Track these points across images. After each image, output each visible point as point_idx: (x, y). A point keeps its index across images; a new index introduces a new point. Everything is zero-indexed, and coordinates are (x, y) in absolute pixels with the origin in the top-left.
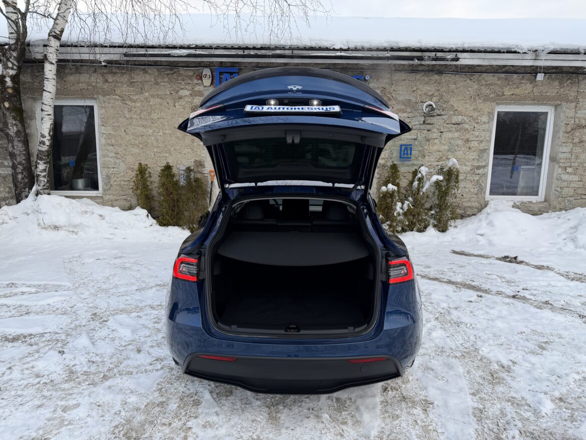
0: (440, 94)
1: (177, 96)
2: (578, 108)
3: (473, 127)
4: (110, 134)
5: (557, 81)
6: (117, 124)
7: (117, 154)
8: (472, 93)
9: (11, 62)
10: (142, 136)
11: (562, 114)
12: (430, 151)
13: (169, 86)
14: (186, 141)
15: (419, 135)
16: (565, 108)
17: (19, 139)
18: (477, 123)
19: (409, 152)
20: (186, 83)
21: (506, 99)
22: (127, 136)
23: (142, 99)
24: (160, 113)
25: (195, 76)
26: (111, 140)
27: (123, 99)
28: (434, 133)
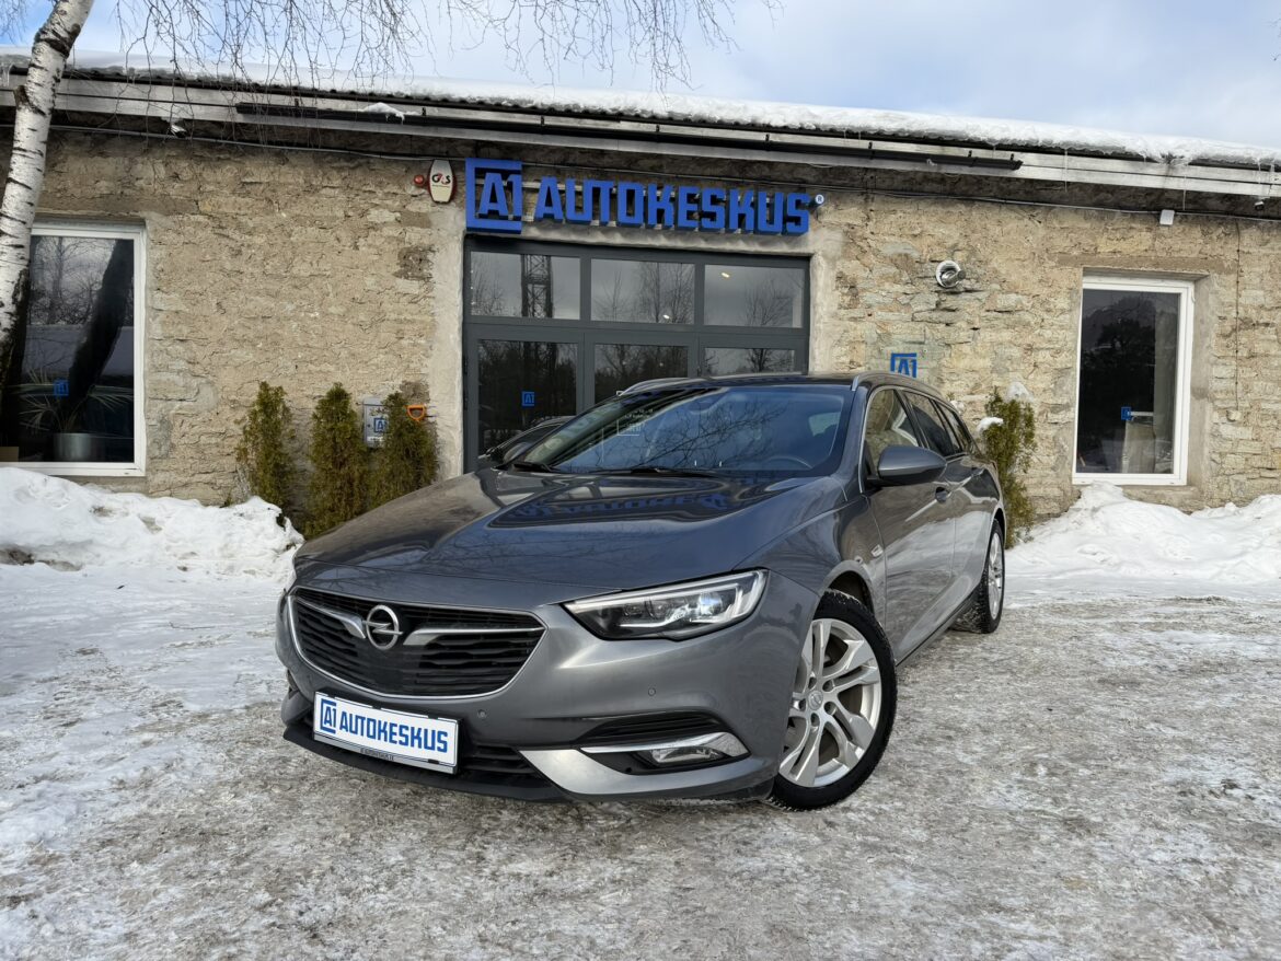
0: (969, 246)
1: (361, 222)
2: (1240, 286)
3: (1039, 320)
4: (177, 312)
5: (1199, 228)
7: (193, 363)
8: (1035, 245)
10: (264, 318)
11: (1211, 297)
12: (952, 370)
13: (342, 197)
14: (383, 335)
15: (928, 335)
16: (1216, 286)
18: (1048, 311)
19: (910, 368)
20: (386, 194)
21: (1103, 261)
22: (224, 318)
23: (272, 228)
24: (318, 262)
25: (412, 177)
26: (180, 327)
27: (219, 224)
28: (961, 331)
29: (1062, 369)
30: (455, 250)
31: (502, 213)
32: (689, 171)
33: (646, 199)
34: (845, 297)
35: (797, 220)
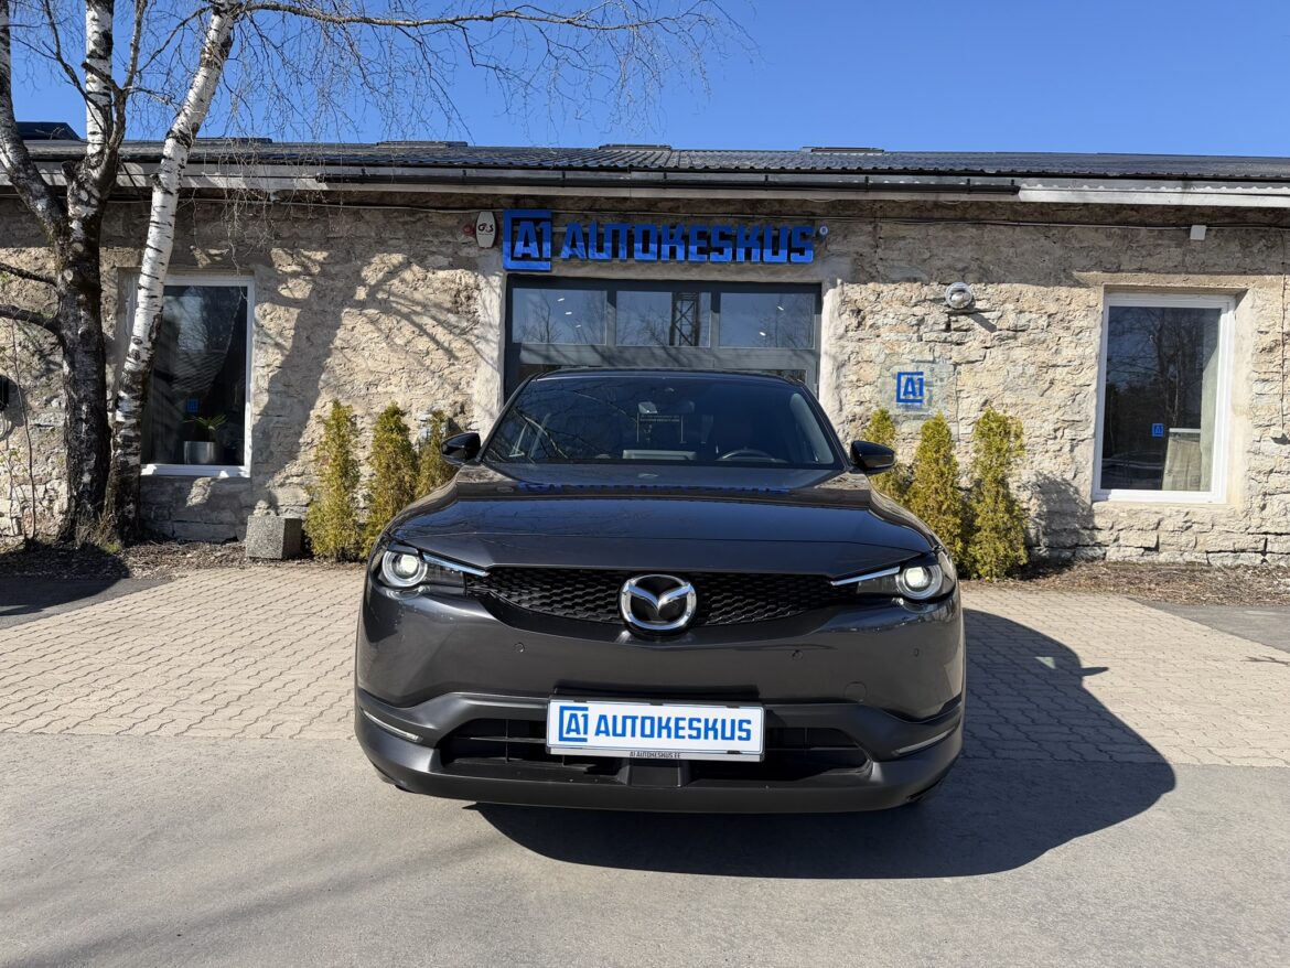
0: (980, 267)
1: (421, 267)
3: (1056, 339)
5: (1237, 242)
7: (288, 385)
8: (1051, 266)
9: (86, 190)
13: (406, 246)
15: (937, 354)
16: (1259, 302)
17: (85, 349)
18: (1068, 328)
19: (917, 386)
20: (441, 242)
21: (1126, 278)
22: (311, 349)
23: (349, 274)
25: (461, 227)
26: (278, 356)
28: (973, 348)
29: (1081, 386)
30: (498, 289)
31: (533, 256)
32: (703, 210)
33: (660, 238)
34: (853, 320)
35: (801, 251)
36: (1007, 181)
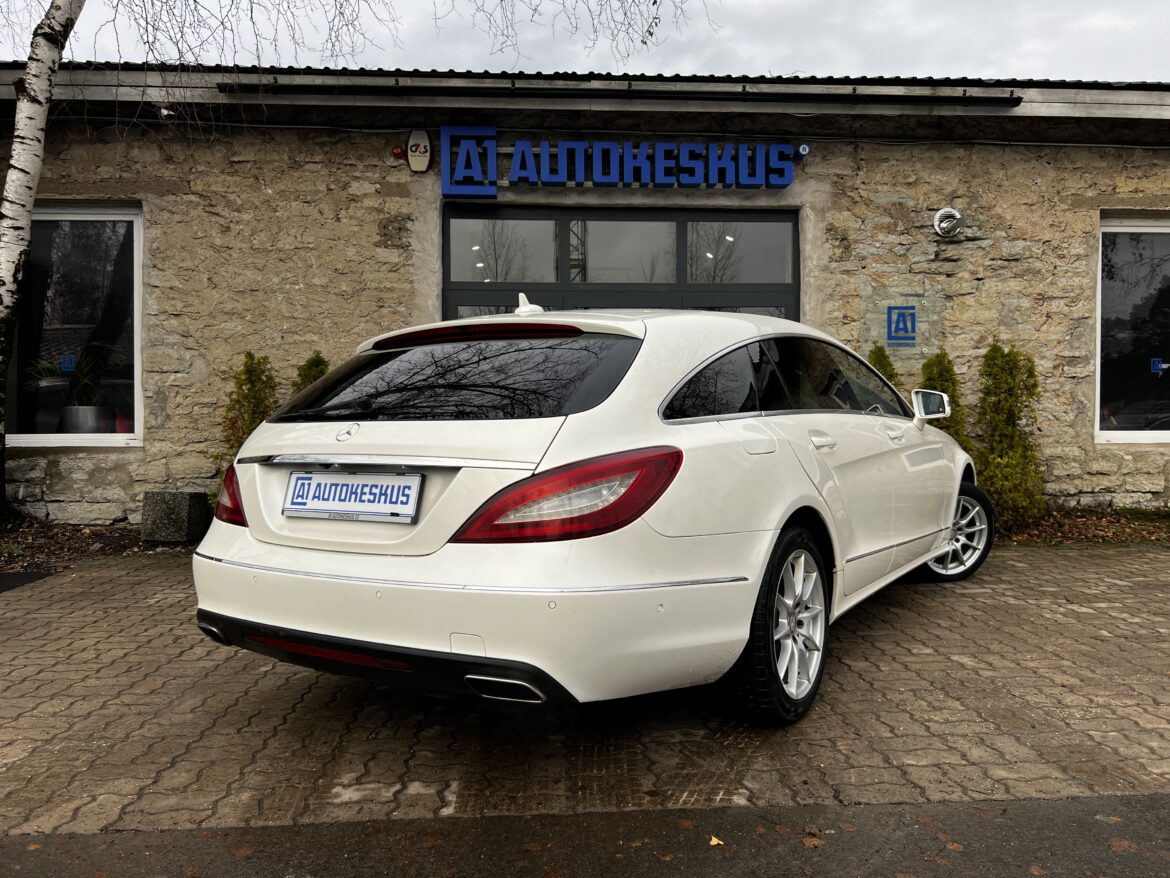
0: (970, 192)
1: (343, 195)
3: (1052, 268)
4: (171, 288)
6: (188, 264)
7: (187, 336)
8: (1044, 188)
10: (253, 290)
12: (956, 324)
13: (325, 172)
14: (364, 304)
15: (928, 287)
18: (1061, 257)
19: (909, 325)
20: (366, 167)
21: (1122, 201)
22: (214, 292)
23: (258, 204)
24: (302, 235)
25: (390, 149)
26: (173, 302)
27: (209, 201)
28: (963, 281)
29: (1079, 319)
30: (434, 219)
31: (475, 179)
32: (667, 128)
33: (621, 158)
34: (836, 250)
35: (781, 172)
36: (1005, 93)
